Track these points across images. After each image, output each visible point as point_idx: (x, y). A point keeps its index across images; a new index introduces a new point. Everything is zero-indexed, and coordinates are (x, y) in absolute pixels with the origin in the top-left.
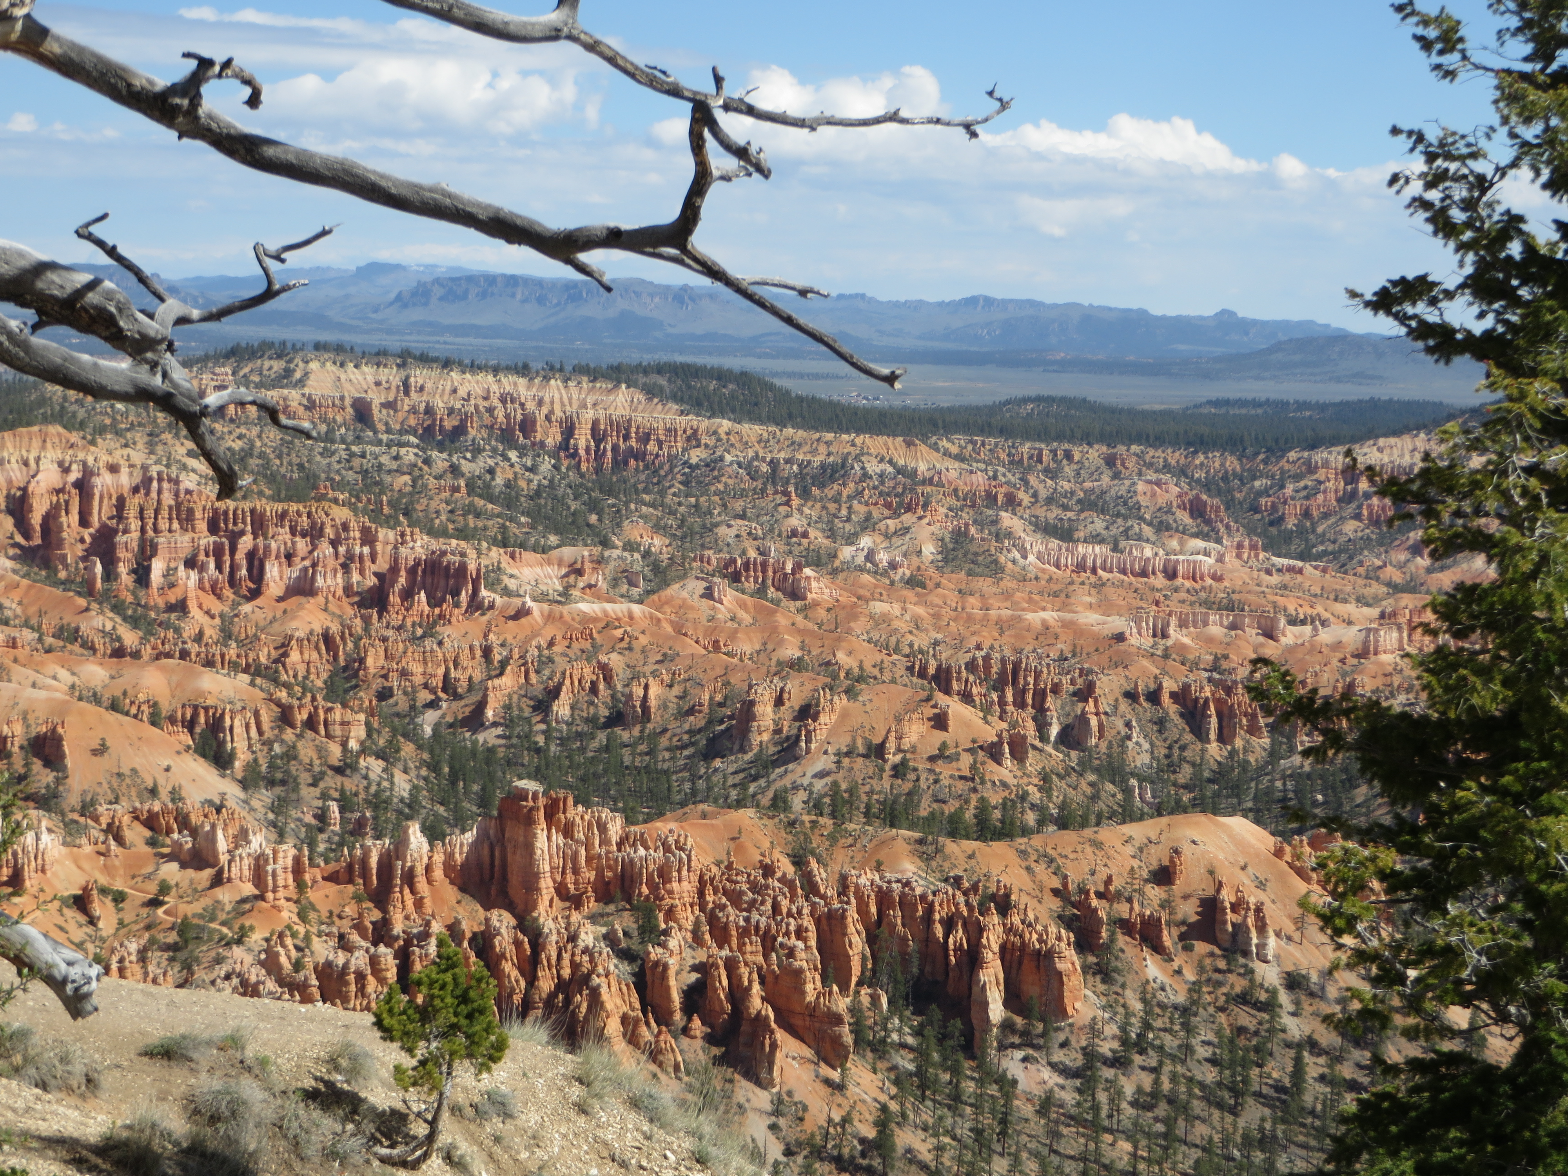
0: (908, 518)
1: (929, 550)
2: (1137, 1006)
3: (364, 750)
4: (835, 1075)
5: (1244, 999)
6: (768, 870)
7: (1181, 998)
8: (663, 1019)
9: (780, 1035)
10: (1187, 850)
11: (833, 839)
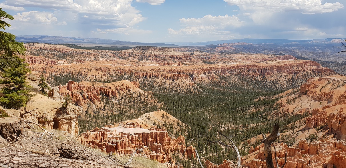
0: (91, 56)
1: (93, 59)
2: (122, 95)
3: (49, 77)
4: (100, 103)
5: (130, 94)
6: (91, 86)
7: (125, 94)
8: (85, 99)
9: (95, 100)
10: (124, 83)
11: (95, 83)
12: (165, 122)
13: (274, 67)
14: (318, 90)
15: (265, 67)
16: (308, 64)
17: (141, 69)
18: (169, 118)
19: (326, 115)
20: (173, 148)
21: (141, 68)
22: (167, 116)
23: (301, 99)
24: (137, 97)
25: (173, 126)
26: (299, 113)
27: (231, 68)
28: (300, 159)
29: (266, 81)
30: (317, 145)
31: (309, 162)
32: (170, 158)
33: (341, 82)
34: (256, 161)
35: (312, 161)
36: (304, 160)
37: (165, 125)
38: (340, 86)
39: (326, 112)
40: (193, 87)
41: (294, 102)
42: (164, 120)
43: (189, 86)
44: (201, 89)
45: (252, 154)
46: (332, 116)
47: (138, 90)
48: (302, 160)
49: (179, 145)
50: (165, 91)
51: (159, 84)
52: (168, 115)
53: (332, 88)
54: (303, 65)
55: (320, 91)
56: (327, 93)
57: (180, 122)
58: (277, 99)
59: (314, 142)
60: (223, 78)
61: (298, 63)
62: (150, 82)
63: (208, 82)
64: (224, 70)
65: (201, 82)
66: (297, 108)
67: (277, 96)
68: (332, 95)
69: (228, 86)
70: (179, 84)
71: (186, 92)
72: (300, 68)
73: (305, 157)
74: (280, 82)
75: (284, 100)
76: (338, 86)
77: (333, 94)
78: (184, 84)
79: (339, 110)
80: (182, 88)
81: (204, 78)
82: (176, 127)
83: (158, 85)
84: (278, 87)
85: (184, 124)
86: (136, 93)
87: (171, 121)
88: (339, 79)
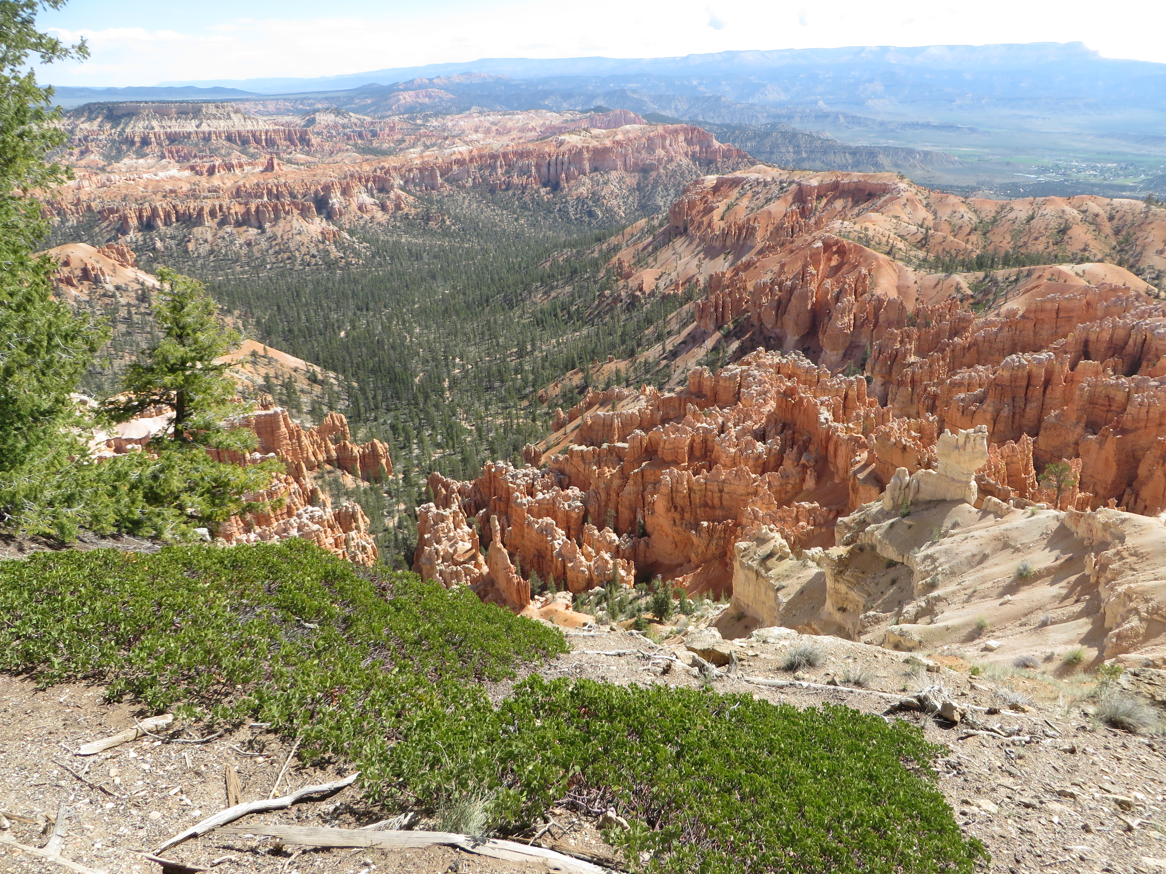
12: (267, 378)
13: (586, 155)
14: (716, 215)
15: (558, 156)
16: (681, 138)
17: (126, 196)
18: (276, 361)
19: (745, 288)
20: (313, 459)
21: (124, 192)
22: (270, 355)
23: (674, 249)
24: (134, 302)
25: (298, 386)
26: (672, 292)
27: (455, 167)
28: (699, 425)
29: (566, 202)
30: (736, 375)
31: (722, 429)
32: (311, 491)
33: (773, 186)
34: (582, 451)
35: (730, 424)
36: (709, 424)
37: (268, 388)
38: (770, 199)
39: (745, 281)
40: (335, 242)
41: (655, 260)
42: (263, 371)
43: (323, 243)
44: (364, 248)
45: (562, 431)
46: (760, 290)
47: (133, 275)
48: (704, 425)
49: (332, 447)
50: (238, 269)
51: (207, 247)
52: (273, 352)
53: (752, 206)
54: (668, 142)
55: (722, 219)
56: (740, 222)
57: (317, 369)
58: (607, 256)
59: (727, 370)
60: (430, 201)
61: (652, 134)
62: (173, 242)
63: (384, 222)
64: (433, 176)
65: (362, 222)
66: (665, 276)
67: (605, 246)
68: (754, 228)
69: (450, 227)
70: (285, 237)
71: (316, 264)
72: (660, 152)
73: (710, 415)
74: (605, 202)
75: (626, 255)
76: (768, 201)
77: (756, 225)
78: (303, 236)
79: (776, 268)
80: (297, 254)
81: (369, 207)
82: (306, 388)
83: (204, 249)
84: (600, 216)
85: (332, 374)
86: (130, 289)
87: (285, 370)
88: (769, 179)
